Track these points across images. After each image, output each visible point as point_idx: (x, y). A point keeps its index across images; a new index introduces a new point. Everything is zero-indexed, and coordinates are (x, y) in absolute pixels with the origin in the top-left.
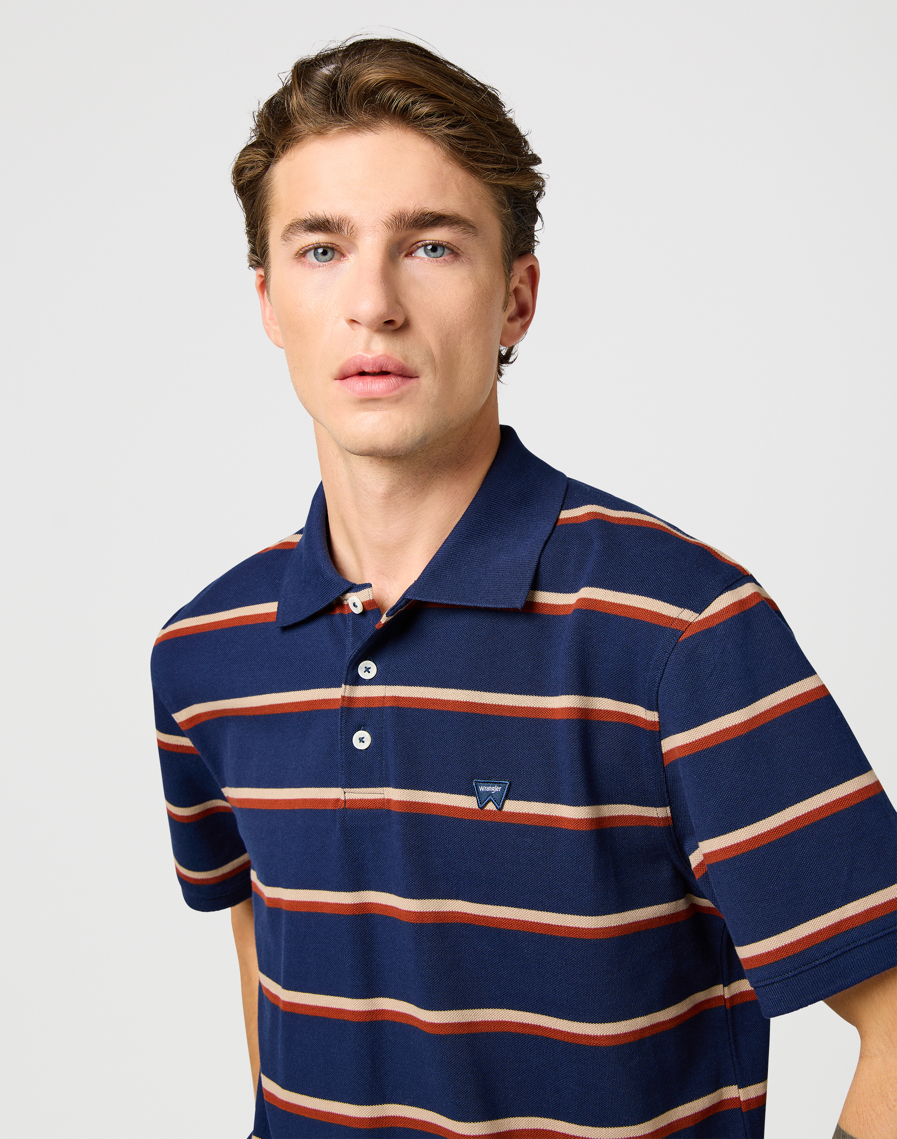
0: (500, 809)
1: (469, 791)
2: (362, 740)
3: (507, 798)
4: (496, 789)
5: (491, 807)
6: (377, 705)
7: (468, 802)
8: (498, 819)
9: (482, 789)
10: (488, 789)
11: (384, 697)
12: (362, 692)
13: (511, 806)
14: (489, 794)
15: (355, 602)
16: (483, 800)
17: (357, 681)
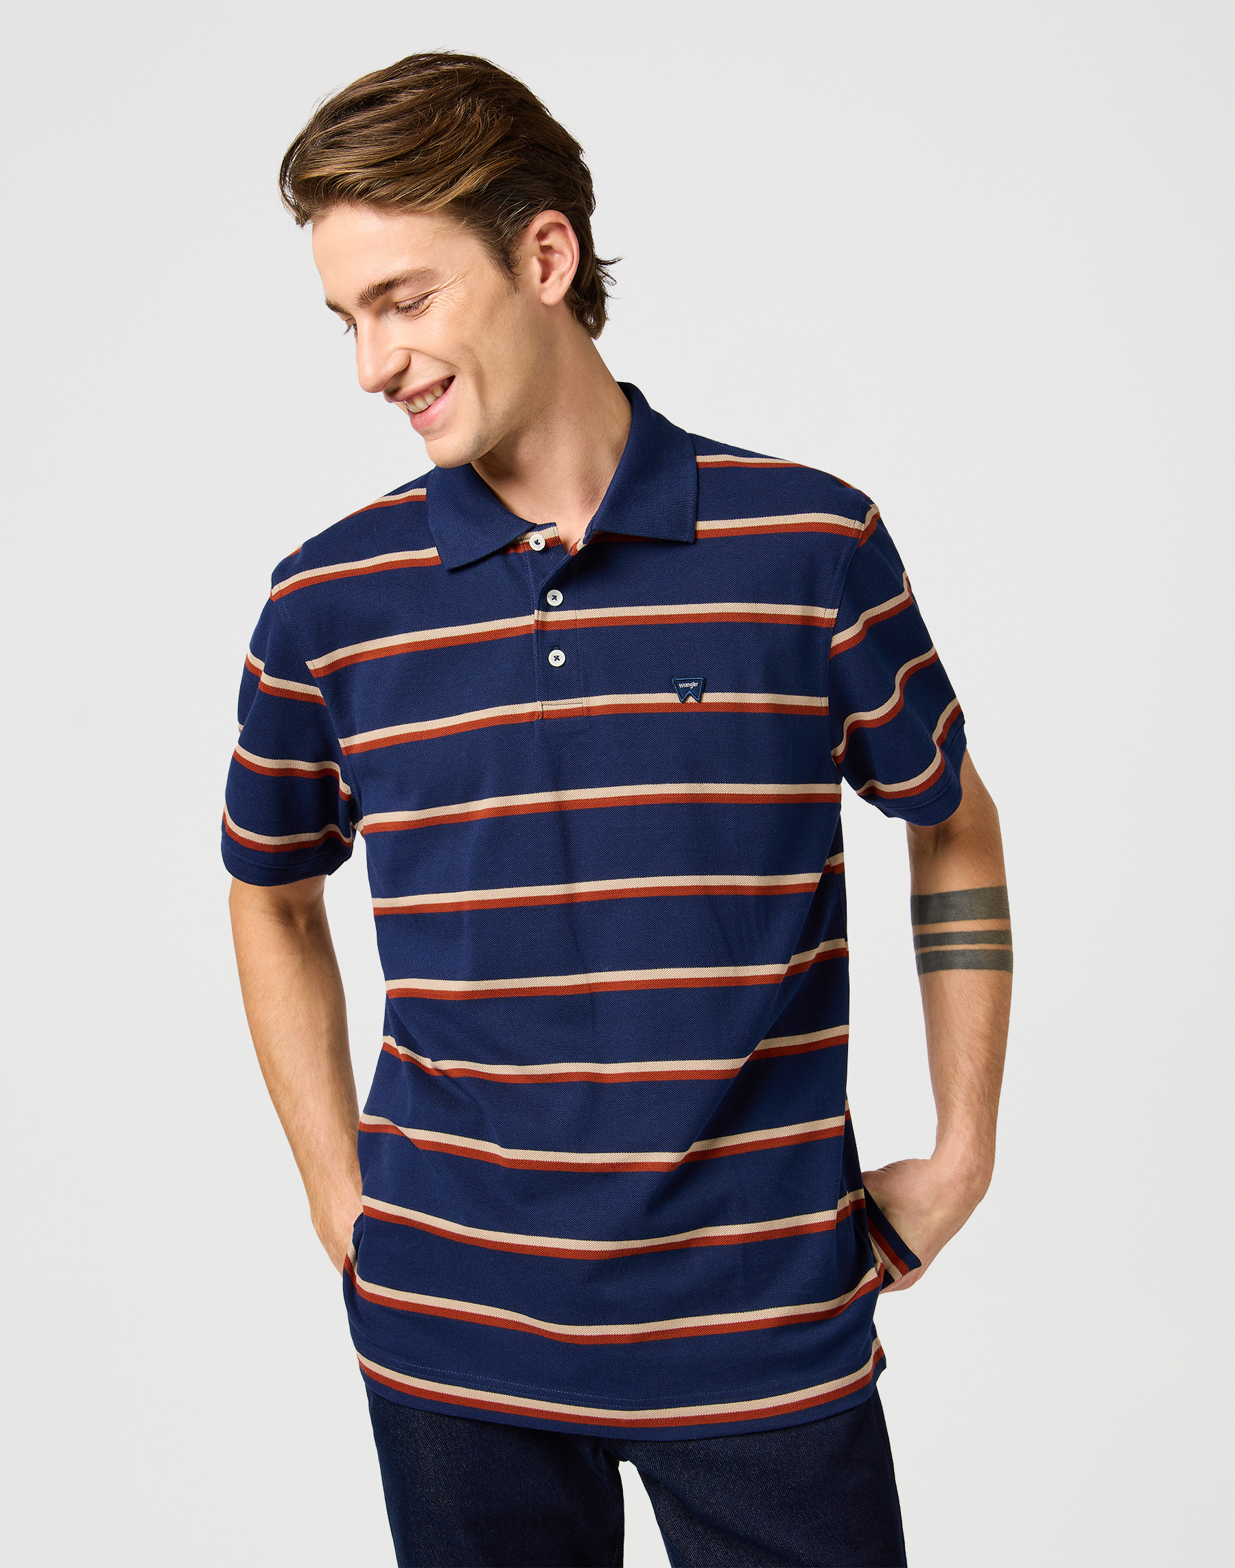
0: (700, 701)
1: (670, 689)
2: (557, 658)
3: (704, 691)
4: (695, 684)
5: (691, 700)
6: (570, 627)
7: (671, 698)
8: (697, 710)
9: (681, 686)
10: (687, 685)
11: (576, 620)
12: (552, 617)
13: (709, 698)
14: (688, 689)
15: (537, 541)
16: (683, 694)
17: (548, 608)
